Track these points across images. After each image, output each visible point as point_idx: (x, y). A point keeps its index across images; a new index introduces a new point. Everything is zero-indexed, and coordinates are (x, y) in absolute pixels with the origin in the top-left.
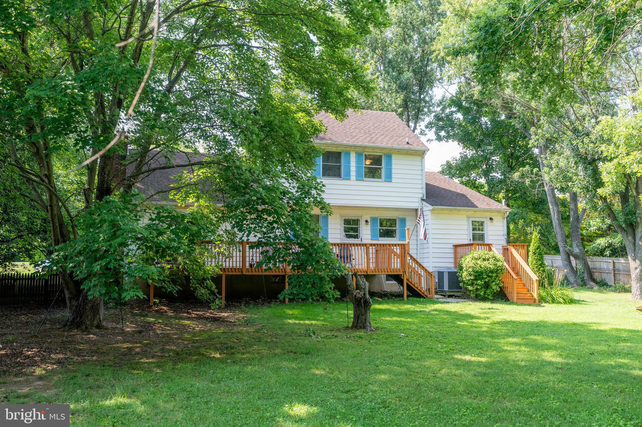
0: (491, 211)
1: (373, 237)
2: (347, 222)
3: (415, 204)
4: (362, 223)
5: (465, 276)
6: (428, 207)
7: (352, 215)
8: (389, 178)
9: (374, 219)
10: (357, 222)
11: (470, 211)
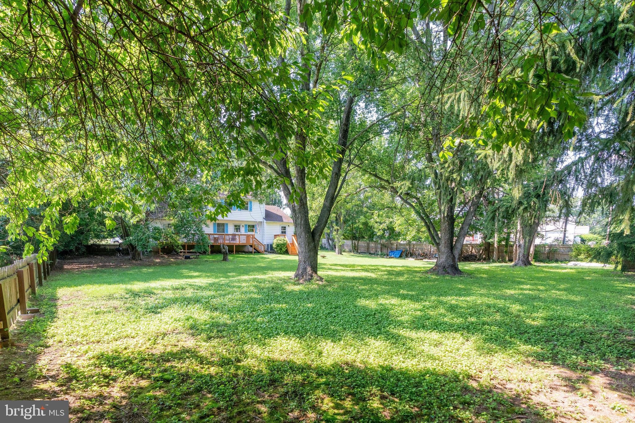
0: (288, 223)
1: (246, 231)
2: (235, 226)
3: (261, 219)
4: (241, 226)
5: (274, 246)
6: (265, 221)
7: (237, 223)
8: (251, 210)
9: (246, 225)
10: (239, 226)
11: (281, 223)
